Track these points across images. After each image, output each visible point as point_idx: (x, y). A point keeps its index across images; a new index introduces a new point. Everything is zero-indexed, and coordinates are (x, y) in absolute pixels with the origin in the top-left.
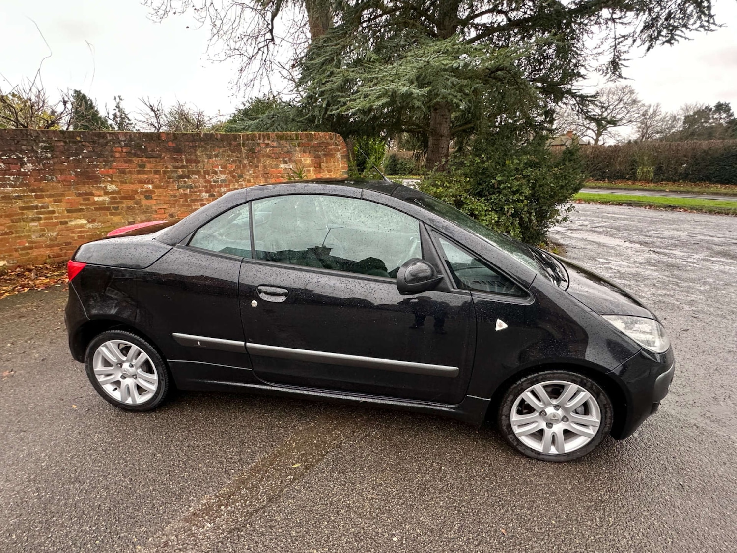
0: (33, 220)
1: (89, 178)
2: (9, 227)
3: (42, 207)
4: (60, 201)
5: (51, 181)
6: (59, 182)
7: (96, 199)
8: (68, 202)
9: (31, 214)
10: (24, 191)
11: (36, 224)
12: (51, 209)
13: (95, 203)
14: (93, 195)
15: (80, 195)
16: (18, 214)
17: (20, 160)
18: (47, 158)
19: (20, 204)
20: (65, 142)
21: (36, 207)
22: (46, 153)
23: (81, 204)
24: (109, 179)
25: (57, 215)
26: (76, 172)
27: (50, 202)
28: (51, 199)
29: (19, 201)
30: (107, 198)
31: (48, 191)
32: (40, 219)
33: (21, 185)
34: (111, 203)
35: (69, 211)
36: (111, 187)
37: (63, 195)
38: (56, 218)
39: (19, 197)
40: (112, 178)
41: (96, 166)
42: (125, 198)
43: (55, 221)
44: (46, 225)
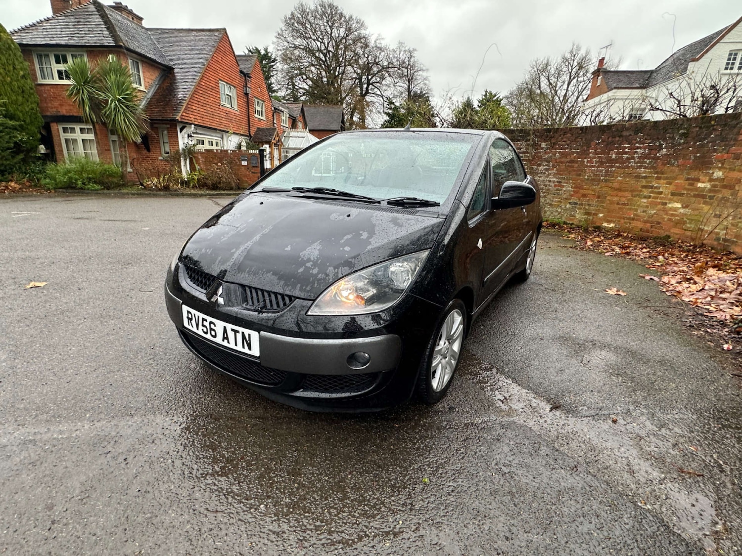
0: (645, 197)
1: (704, 164)
2: (628, 200)
3: (656, 188)
4: (670, 184)
5: (673, 165)
6: (678, 166)
7: (700, 185)
8: (677, 186)
9: (646, 192)
10: (650, 173)
11: (645, 200)
12: (661, 190)
13: (698, 189)
14: (698, 180)
15: (688, 179)
16: (638, 191)
17: (661, 145)
18: (680, 144)
19: (644, 182)
20: (700, 128)
21: (652, 187)
22: (681, 139)
23: (685, 189)
24: (720, 165)
25: (662, 196)
26: (695, 157)
27: (664, 183)
28: (665, 181)
29: (644, 181)
30: (708, 185)
31: (666, 174)
32: (650, 197)
33: (652, 167)
34: (710, 191)
35: (673, 194)
36: (718, 174)
37: (676, 179)
38: (661, 198)
39: (645, 177)
40: (723, 164)
41: (715, 151)
42: (725, 187)
43: (659, 201)
44: (651, 203)
